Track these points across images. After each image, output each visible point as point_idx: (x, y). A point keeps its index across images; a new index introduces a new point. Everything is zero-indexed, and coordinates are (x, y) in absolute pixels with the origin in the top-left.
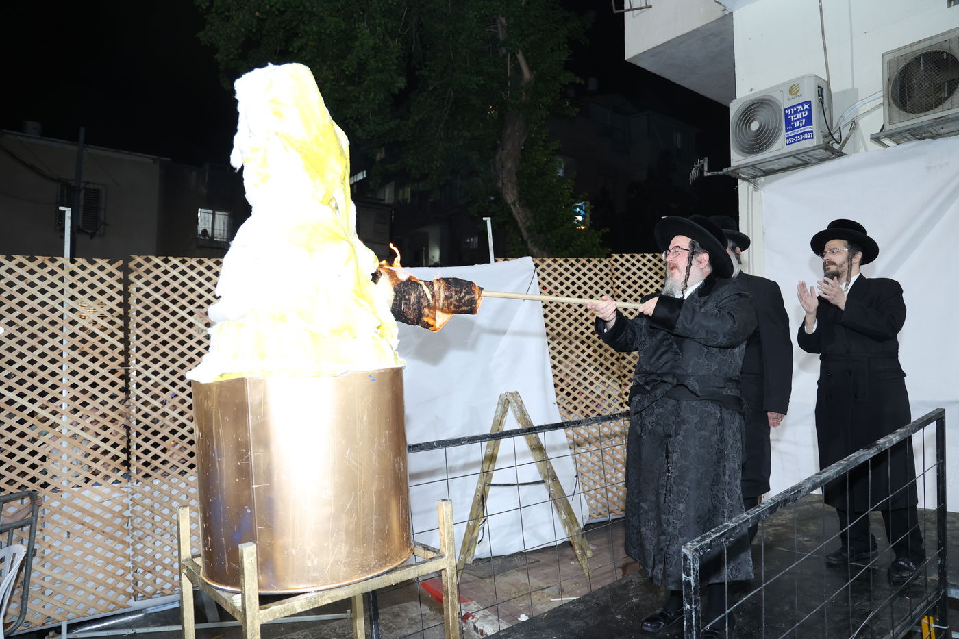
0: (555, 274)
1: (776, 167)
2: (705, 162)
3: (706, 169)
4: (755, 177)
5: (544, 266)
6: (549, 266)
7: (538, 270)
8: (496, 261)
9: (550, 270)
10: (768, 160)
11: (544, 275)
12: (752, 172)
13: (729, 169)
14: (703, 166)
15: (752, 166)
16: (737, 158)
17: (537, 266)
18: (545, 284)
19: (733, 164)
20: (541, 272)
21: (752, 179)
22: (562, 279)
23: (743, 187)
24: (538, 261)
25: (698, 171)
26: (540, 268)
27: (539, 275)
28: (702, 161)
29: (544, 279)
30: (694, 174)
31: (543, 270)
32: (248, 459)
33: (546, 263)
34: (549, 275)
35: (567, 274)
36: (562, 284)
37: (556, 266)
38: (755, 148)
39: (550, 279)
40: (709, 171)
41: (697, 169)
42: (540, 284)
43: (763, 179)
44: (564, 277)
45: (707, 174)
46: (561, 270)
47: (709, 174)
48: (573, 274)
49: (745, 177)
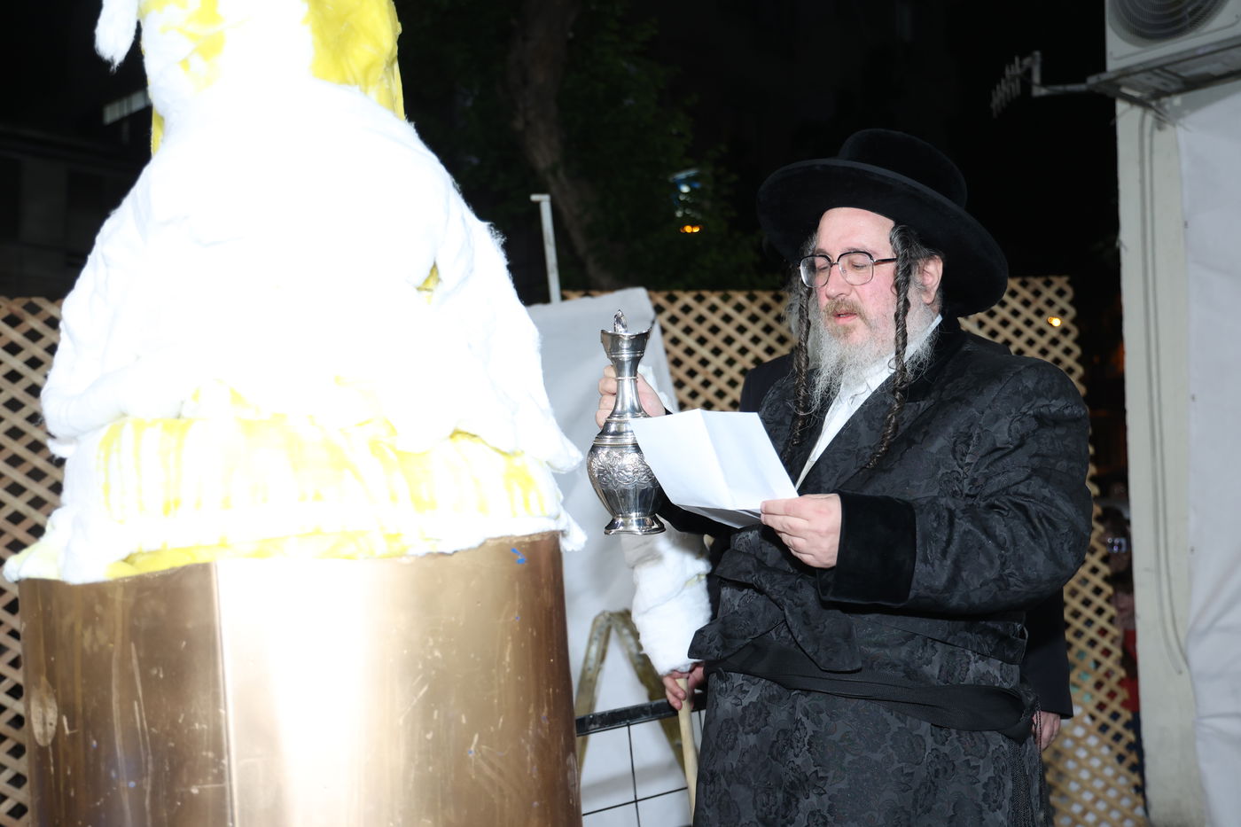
0: (702, 330)
1: (1216, 68)
2: (1035, 63)
3: (1036, 78)
4: (1159, 94)
5: (675, 310)
6: (686, 309)
7: (663, 318)
8: (564, 298)
9: (688, 320)
10: (1200, 52)
11: (676, 331)
12: (1156, 82)
13: (1104, 77)
14: (1029, 73)
15: (1161, 67)
16: (1121, 51)
17: (659, 309)
18: (678, 352)
19: (1113, 65)
20: (668, 326)
21: (1151, 100)
22: (716, 341)
23: (1128, 119)
24: (661, 300)
25: (1016, 88)
26: (667, 314)
27: (664, 331)
28: (1027, 61)
29: (675, 341)
30: (1003, 92)
31: (674, 320)
32: (221, 777)
33: (680, 304)
34: (688, 330)
35: (729, 330)
36: (717, 352)
37: (702, 310)
38: (1166, 26)
39: (690, 341)
40: (1044, 83)
41: (1013, 79)
42: (667, 352)
43: (1177, 101)
44: (721, 336)
45: (1039, 91)
46: (715, 319)
47: (1043, 91)
48: (741, 329)
49: (1136, 94)
